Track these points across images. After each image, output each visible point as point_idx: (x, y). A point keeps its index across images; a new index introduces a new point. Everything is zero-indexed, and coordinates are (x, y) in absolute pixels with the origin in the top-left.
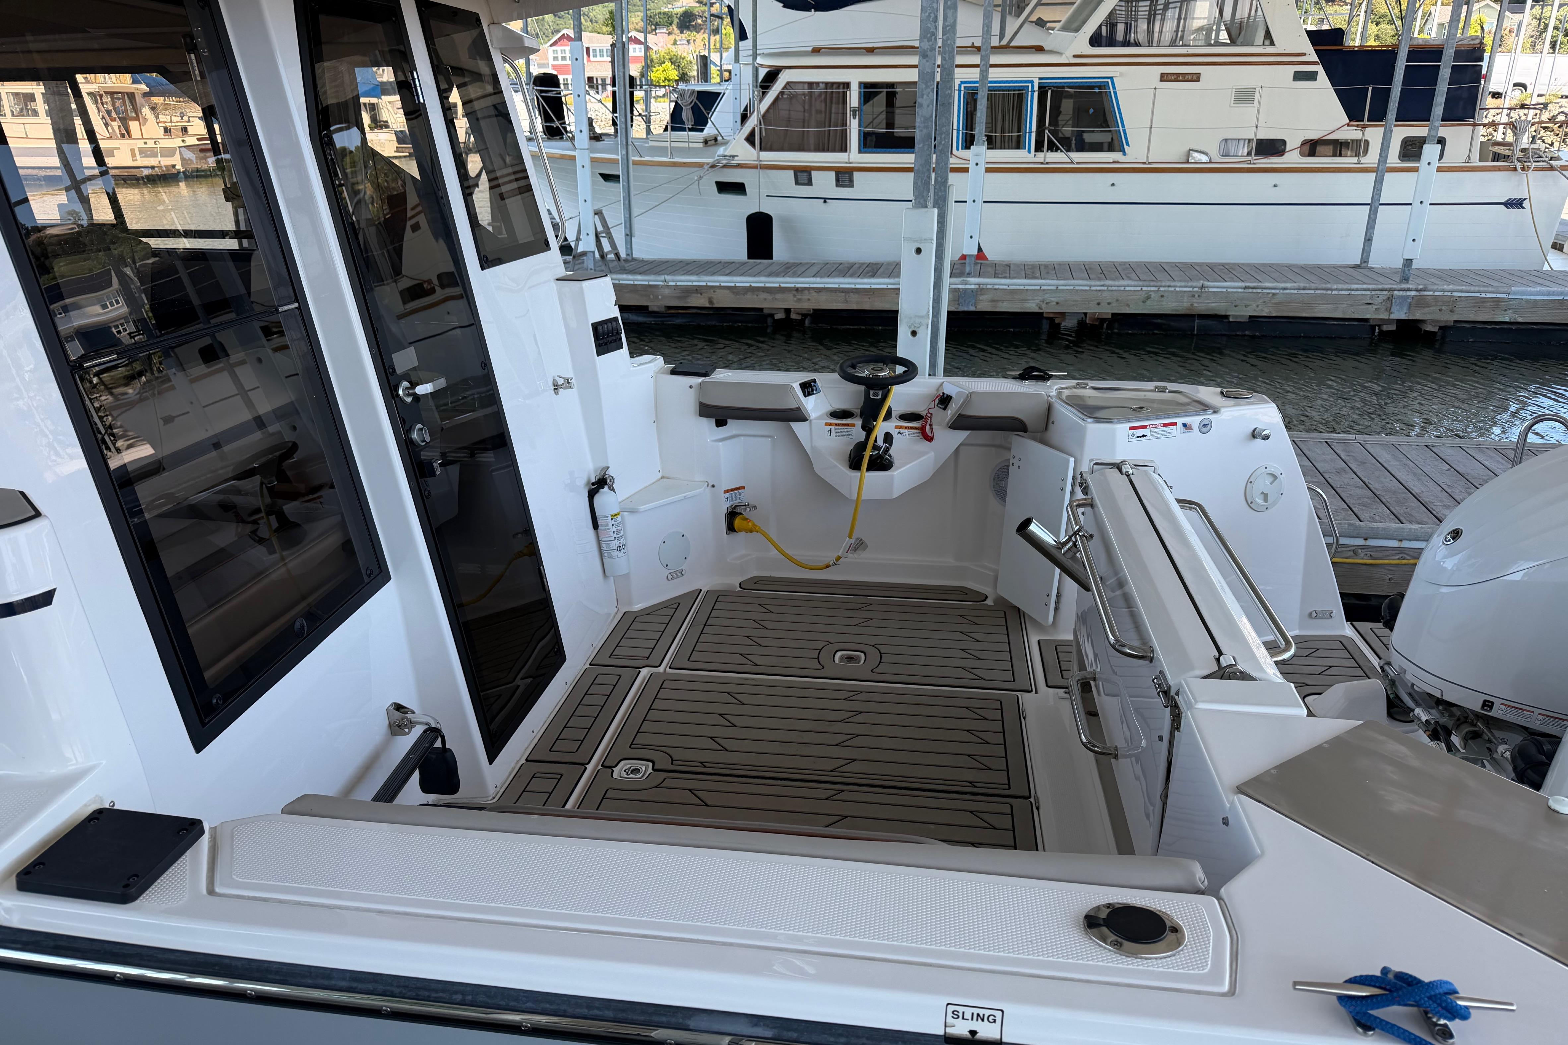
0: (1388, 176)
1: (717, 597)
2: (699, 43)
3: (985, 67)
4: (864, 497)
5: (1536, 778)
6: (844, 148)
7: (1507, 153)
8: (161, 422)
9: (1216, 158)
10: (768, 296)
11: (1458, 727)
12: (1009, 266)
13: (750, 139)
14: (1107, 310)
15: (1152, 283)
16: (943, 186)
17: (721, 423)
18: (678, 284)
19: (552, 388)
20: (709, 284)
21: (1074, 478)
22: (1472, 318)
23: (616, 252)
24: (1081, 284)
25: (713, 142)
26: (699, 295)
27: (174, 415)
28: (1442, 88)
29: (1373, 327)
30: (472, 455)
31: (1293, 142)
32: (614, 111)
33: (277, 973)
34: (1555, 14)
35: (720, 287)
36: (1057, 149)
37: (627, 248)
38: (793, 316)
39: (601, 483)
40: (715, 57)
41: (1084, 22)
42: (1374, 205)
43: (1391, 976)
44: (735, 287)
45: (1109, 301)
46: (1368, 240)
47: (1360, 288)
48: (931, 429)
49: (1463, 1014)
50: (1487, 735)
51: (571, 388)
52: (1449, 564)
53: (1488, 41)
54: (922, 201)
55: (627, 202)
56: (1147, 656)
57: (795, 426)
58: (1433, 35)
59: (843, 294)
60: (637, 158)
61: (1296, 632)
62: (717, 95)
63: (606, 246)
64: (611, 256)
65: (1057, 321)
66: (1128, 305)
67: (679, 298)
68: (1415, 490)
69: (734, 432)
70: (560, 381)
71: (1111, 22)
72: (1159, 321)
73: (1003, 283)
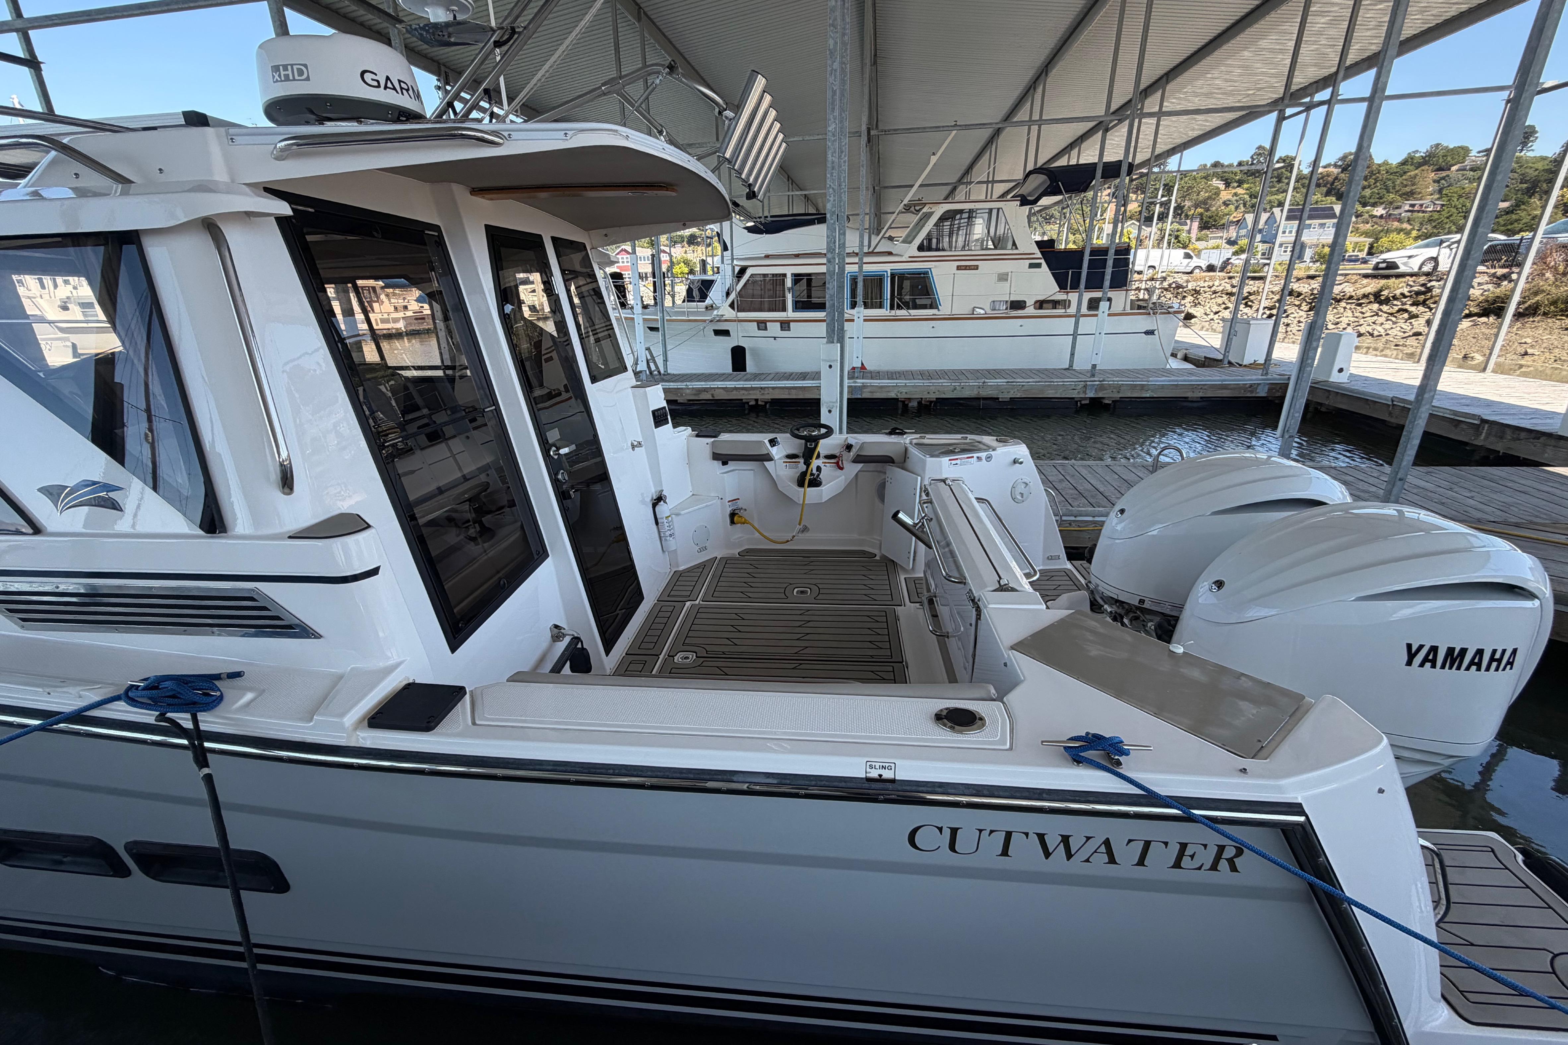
0: (1081, 319)
1: (726, 561)
2: (699, 252)
3: (861, 264)
4: (806, 502)
5: (1166, 638)
6: (784, 309)
7: (1145, 305)
9: (989, 311)
10: (746, 393)
11: (1127, 614)
12: (879, 373)
13: (732, 306)
14: (933, 397)
15: (957, 381)
16: (842, 330)
17: (725, 463)
18: (694, 387)
19: (631, 447)
20: (711, 386)
21: (921, 489)
22: (1129, 395)
23: (659, 370)
24: (919, 382)
25: (711, 308)
26: (706, 393)
28: (1109, 271)
29: (1077, 402)
30: (588, 486)
31: (1030, 302)
32: (655, 291)
33: (512, 764)
34: (1169, 227)
35: (717, 388)
36: (902, 308)
37: (664, 368)
38: (760, 403)
39: (659, 499)
40: (709, 260)
41: (914, 239)
42: (1075, 335)
43: (1090, 736)
44: (726, 388)
45: (934, 391)
46: (1072, 354)
47: (1069, 381)
48: (842, 463)
49: (1126, 753)
50: (1142, 617)
51: (641, 447)
52: (1119, 528)
53: (1133, 244)
54: (831, 338)
55: (664, 342)
56: (963, 582)
57: (767, 464)
58: (1104, 242)
59: (788, 390)
60: (669, 318)
61: (1041, 568)
62: (712, 281)
63: (653, 367)
64: (656, 373)
65: (906, 403)
66: (944, 393)
67: (695, 395)
68: (1101, 490)
69: (732, 468)
70: (635, 443)
71: (929, 238)
72: (962, 402)
73: (876, 382)
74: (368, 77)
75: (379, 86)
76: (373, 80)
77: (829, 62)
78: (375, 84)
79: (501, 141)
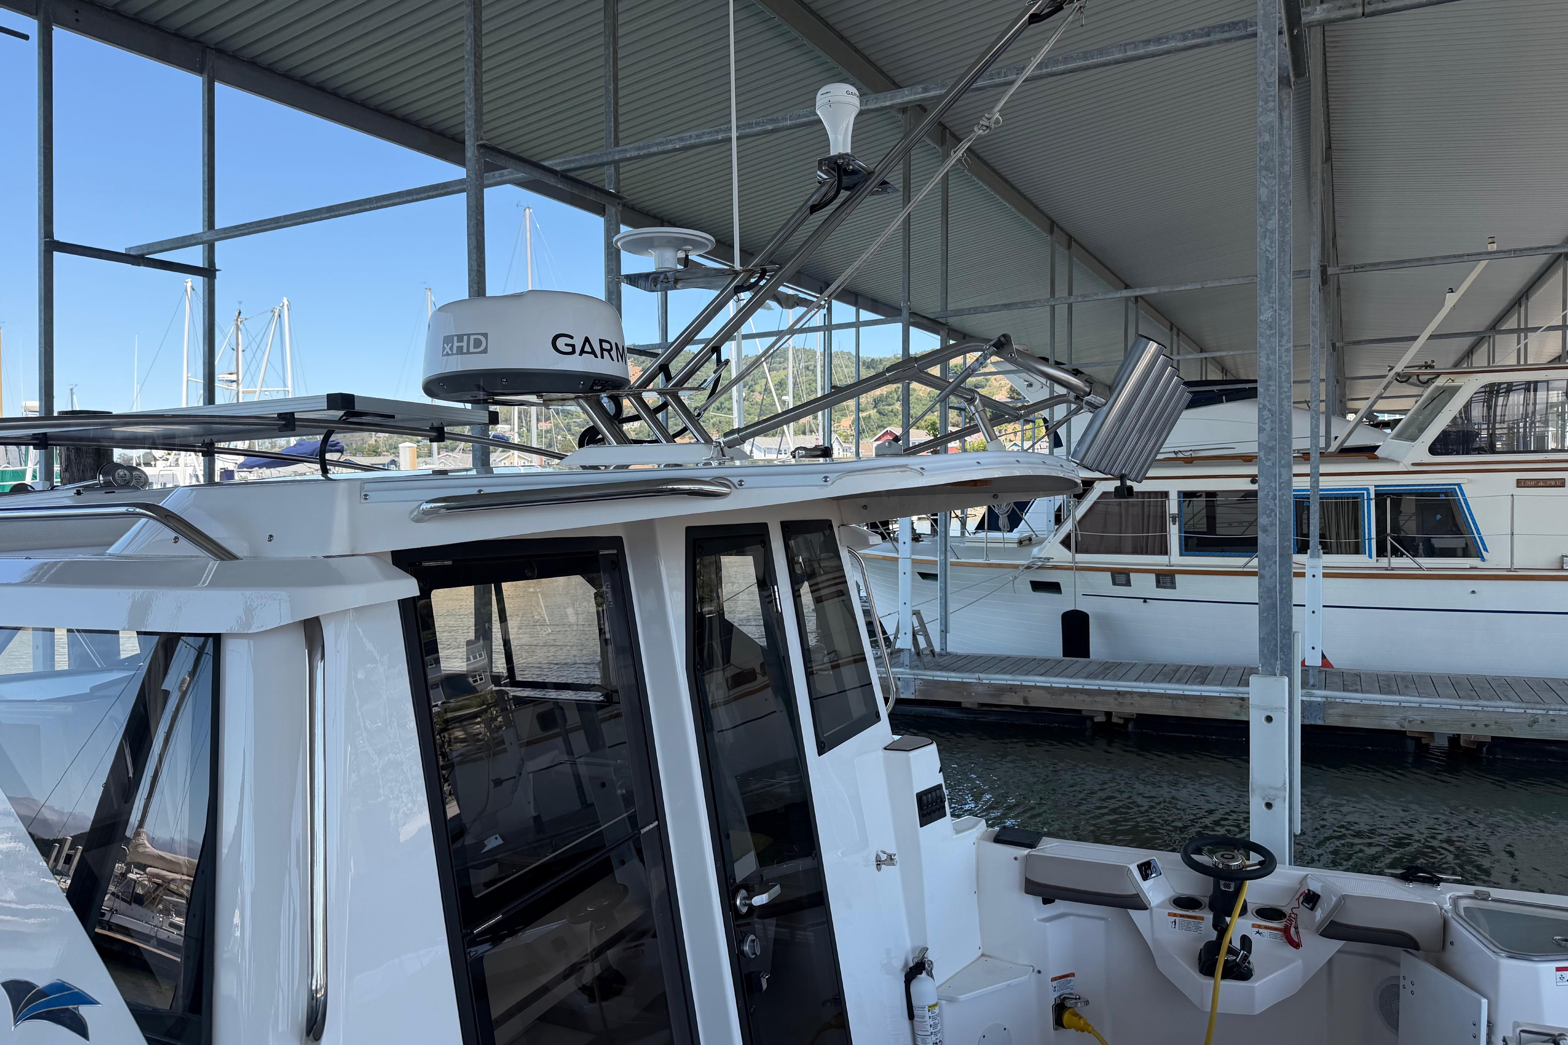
3: (1315, 475)
4: (1219, 1010)
6: (1164, 550)
8: (492, 784)
10: (1088, 699)
12: (1358, 675)
13: (1066, 542)
14: (1486, 733)
15: (1538, 706)
17: (1046, 901)
18: (992, 682)
19: (875, 864)
20: (1024, 683)
21: (1490, 1025)
23: (931, 649)
24: (1451, 703)
25: (1027, 542)
26: (1014, 694)
27: (503, 778)
35: (1035, 687)
36: (1402, 555)
37: (941, 643)
38: (1115, 720)
39: (918, 968)
41: (1421, 432)
44: (1051, 687)
45: (1486, 723)
48: (1297, 933)
51: (893, 865)
54: (1269, 669)
55: (944, 601)
57: (1134, 914)
59: (1170, 700)
60: (954, 560)
63: (922, 644)
64: (926, 652)
65: (1424, 741)
66: (1512, 730)
67: (992, 695)
69: (1061, 914)
70: (884, 857)
71: (1452, 431)
72: (1554, 748)
73: (1355, 697)
74: (561, 343)
75: (573, 352)
76: (566, 345)
77: (1261, 220)
78: (570, 349)
79: (724, 490)
